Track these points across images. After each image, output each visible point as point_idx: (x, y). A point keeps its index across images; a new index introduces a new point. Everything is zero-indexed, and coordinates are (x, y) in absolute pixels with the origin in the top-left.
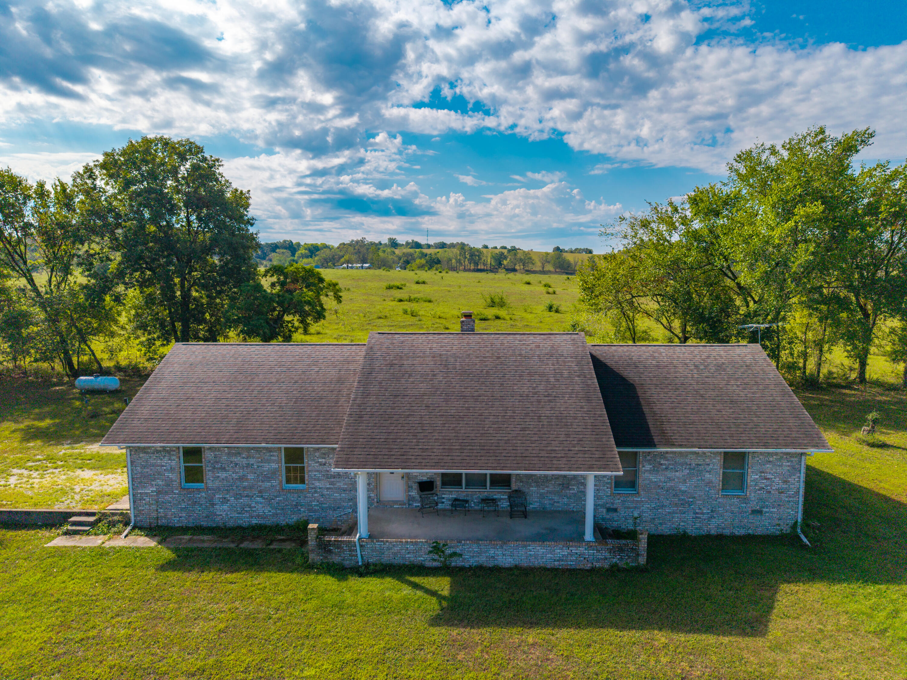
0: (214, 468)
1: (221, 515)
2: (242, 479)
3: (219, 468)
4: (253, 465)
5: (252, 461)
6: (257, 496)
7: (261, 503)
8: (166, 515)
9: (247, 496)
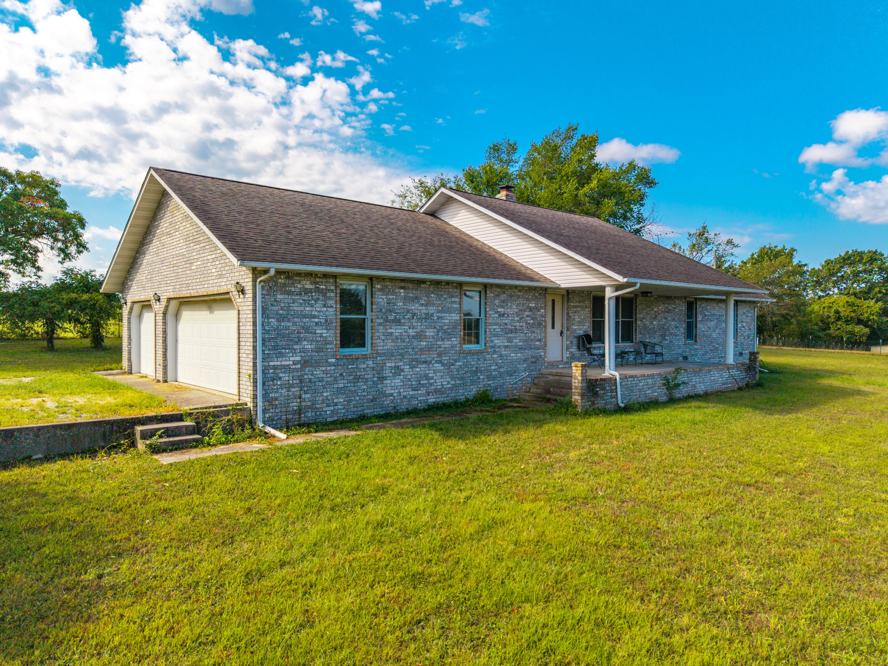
0: (386, 320)
1: (392, 395)
2: (420, 336)
3: (393, 321)
4: (432, 315)
5: (432, 310)
6: (437, 362)
7: (440, 371)
8: (314, 402)
9: (425, 362)
